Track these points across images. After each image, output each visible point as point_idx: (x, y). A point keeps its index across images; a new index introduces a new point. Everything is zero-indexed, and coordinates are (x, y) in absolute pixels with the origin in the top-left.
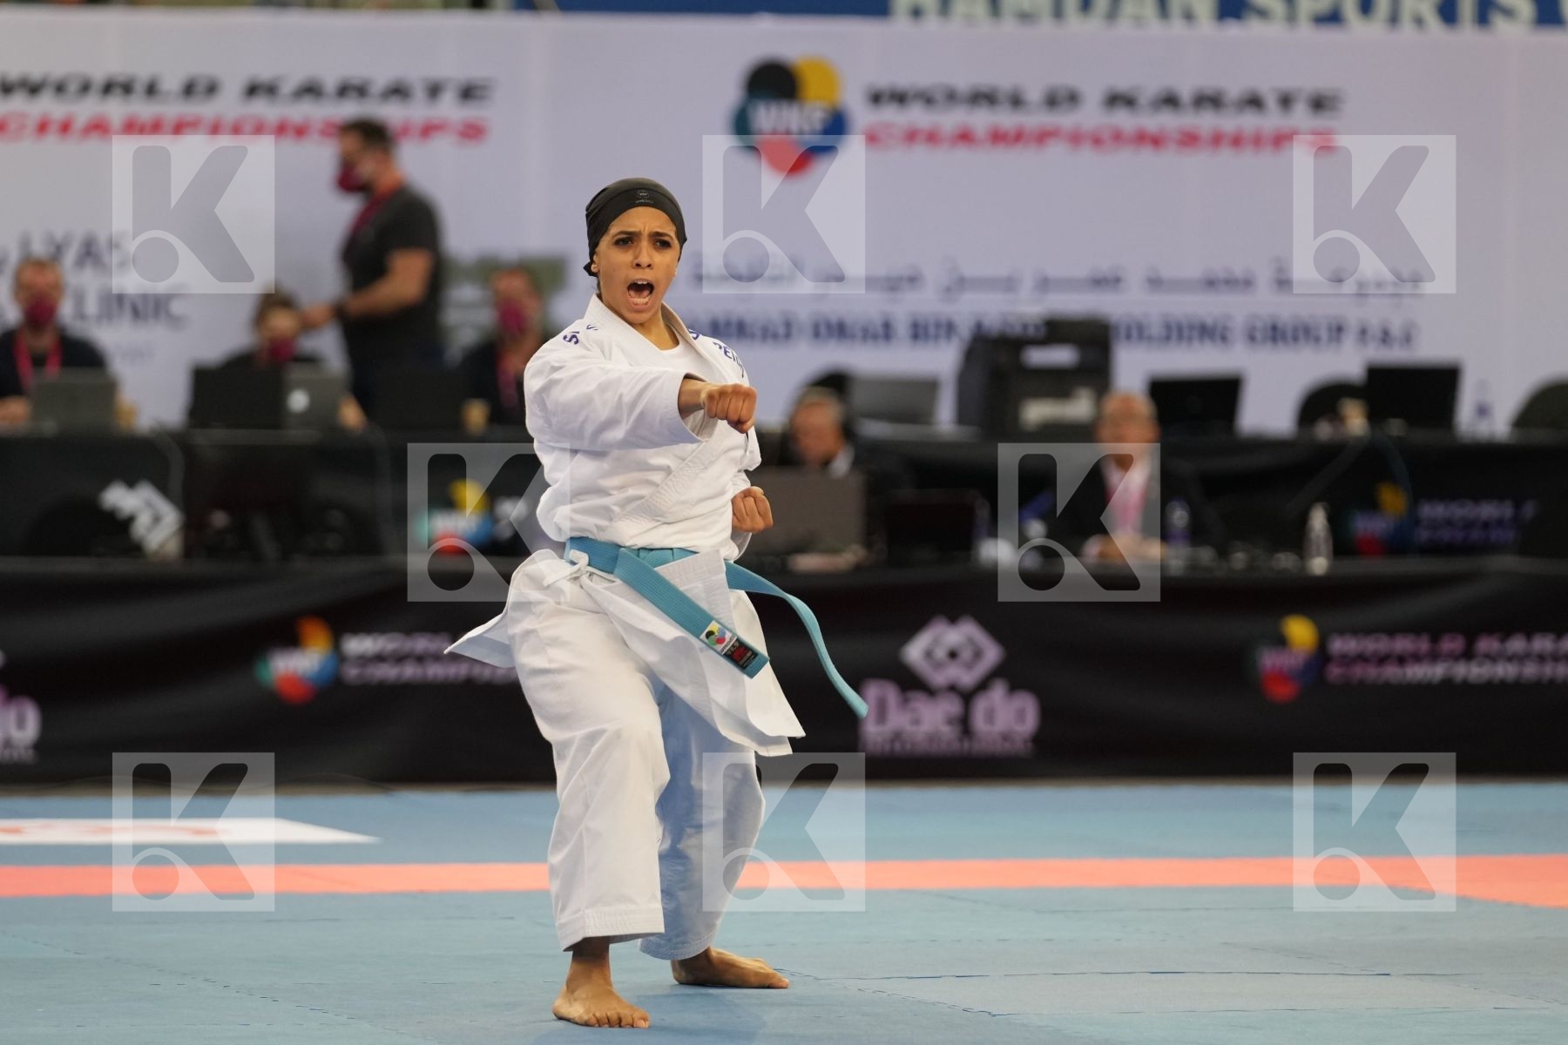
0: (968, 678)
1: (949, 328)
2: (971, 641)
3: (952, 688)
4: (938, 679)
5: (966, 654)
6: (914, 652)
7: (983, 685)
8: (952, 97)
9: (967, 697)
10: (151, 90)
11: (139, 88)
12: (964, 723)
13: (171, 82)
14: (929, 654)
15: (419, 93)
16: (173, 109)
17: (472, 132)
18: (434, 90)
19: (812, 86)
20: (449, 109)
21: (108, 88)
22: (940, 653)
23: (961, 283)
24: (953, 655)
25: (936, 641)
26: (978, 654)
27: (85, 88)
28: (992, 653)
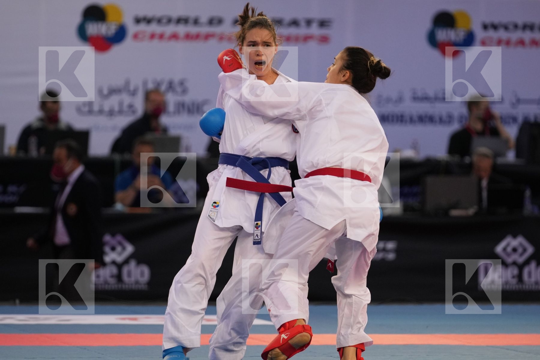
0: (521, 260)
1: (514, 120)
2: (521, 244)
3: (514, 263)
4: (510, 260)
5: (520, 250)
6: (499, 249)
7: (527, 262)
8: (516, 26)
9: (521, 267)
10: (196, 22)
11: (191, 21)
12: (520, 277)
13: (204, 19)
14: (505, 249)
15: (303, 24)
16: (204, 30)
17: (324, 39)
18: (309, 22)
19: (460, 22)
20: (315, 30)
21: (180, 21)
22: (509, 249)
23: (519, 101)
24: (515, 250)
25: (508, 245)
26: (525, 250)
27: (169, 21)
28: (530, 250)
